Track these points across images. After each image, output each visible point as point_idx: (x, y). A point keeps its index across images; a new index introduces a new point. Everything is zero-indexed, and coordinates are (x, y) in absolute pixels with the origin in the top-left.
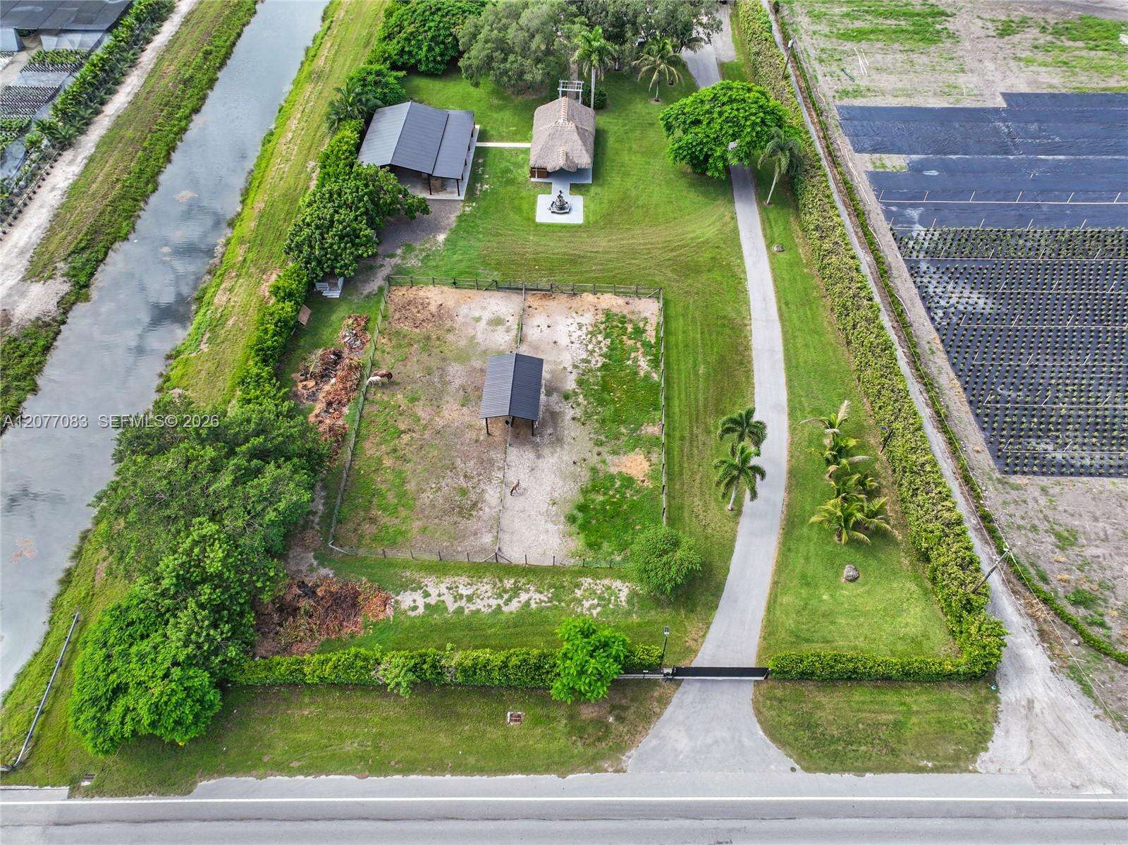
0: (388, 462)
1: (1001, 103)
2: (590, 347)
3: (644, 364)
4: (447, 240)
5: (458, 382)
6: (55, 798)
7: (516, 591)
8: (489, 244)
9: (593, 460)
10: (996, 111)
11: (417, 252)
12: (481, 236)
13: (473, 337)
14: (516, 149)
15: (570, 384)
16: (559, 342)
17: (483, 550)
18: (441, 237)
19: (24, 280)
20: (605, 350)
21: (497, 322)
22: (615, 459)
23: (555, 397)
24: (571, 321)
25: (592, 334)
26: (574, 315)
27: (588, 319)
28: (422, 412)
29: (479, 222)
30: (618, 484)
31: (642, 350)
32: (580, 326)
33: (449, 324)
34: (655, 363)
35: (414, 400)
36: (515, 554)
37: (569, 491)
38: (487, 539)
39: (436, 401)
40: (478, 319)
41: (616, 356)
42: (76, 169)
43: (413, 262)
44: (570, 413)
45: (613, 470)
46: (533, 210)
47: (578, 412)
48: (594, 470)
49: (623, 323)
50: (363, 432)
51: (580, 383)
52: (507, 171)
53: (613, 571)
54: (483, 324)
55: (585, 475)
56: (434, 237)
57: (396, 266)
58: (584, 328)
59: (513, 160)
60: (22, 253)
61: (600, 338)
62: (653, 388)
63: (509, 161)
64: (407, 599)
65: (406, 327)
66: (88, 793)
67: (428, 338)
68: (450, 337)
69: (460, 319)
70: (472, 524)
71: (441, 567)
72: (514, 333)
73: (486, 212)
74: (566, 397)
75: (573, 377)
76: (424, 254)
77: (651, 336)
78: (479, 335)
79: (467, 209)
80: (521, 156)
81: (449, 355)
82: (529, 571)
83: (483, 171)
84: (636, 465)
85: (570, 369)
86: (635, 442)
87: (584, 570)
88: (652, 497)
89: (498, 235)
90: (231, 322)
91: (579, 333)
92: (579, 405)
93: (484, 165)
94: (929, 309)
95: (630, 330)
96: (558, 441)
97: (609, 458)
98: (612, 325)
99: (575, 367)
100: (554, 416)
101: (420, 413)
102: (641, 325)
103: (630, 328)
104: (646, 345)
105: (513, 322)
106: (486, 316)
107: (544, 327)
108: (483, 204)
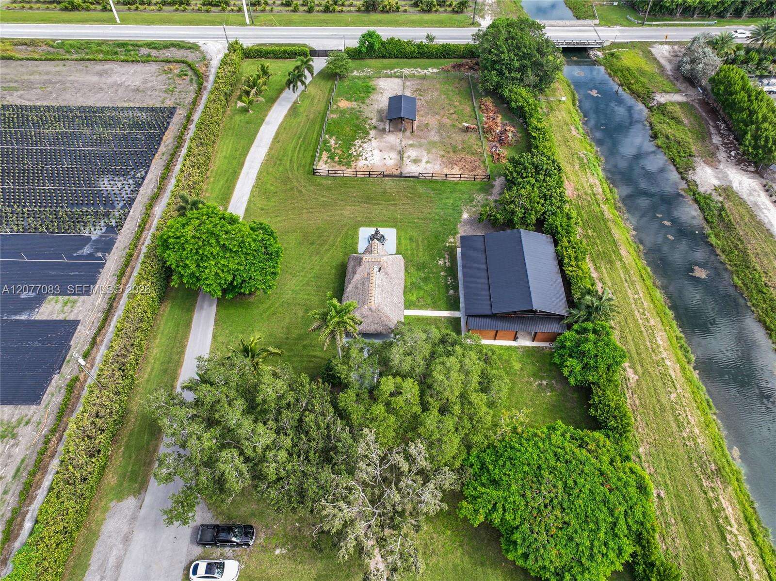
0: (457, 103)
2: (361, 149)
3: (332, 142)
4: (460, 214)
5: (433, 133)
7: (395, 73)
8: (429, 211)
9: (362, 106)
11: (479, 204)
12: (437, 217)
13: (429, 153)
14: (420, 308)
15: (372, 133)
16: (379, 152)
17: (409, 81)
18: (465, 216)
20: (353, 148)
21: (416, 161)
22: (353, 106)
23: (381, 127)
24: (372, 162)
25: (359, 155)
26: (369, 165)
27: (361, 163)
28: (446, 121)
29: (440, 229)
30: (353, 99)
31: (332, 148)
32: (366, 159)
33: (444, 159)
34: (326, 142)
36: (397, 80)
37: (374, 96)
38: (408, 83)
39: (442, 126)
40: (427, 162)
41: (347, 145)
43: (480, 197)
44: (374, 121)
45: (354, 103)
46: (399, 239)
47: (369, 122)
48: (363, 103)
49: (341, 161)
50: (473, 113)
51: (368, 133)
52: (426, 280)
53: (359, 78)
54: (424, 160)
55: (367, 101)
56: (471, 216)
57: (491, 194)
58: (364, 158)
59: (422, 293)
61: (355, 154)
62: (328, 132)
63: (426, 291)
64: (435, 70)
65: (469, 157)
67: (454, 152)
68: (442, 153)
69: (439, 162)
70: (416, 86)
71: (424, 77)
72: (405, 156)
73: (436, 237)
74: (375, 127)
75: (370, 136)
76: (474, 203)
77: (325, 156)
78: (425, 153)
79: (452, 240)
80: (414, 298)
81: (439, 144)
82: (390, 76)
83: (446, 280)
84: (343, 104)
85: (373, 139)
86: (342, 112)
87: (369, 77)
88: (338, 96)
89: (424, 219)
91: (367, 156)
92: (369, 125)
93: (447, 287)
94: (143, 178)
95: (337, 158)
96: (380, 112)
97: (356, 107)
98: (347, 160)
99: (370, 140)
100: (381, 120)
101: (448, 120)
102: (329, 160)
103: (337, 159)
104: (328, 150)
105: (406, 161)
106: (423, 164)
107: (387, 158)
108: (441, 245)
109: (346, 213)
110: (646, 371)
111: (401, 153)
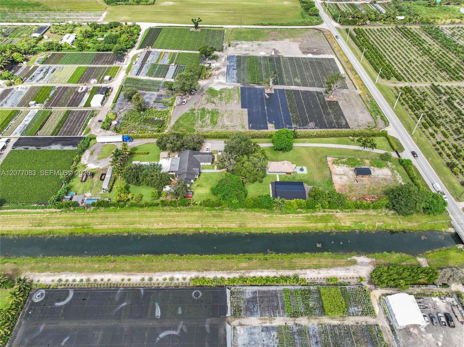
0: (381, 189)
1: (246, 110)
2: (343, 166)
3: (344, 160)
6: (451, 216)
7: (396, 173)
8: (317, 181)
10: (248, 111)
12: (315, 182)
13: (346, 181)
16: (343, 170)
17: (391, 177)
19: (357, 264)
21: (340, 178)
26: (334, 168)
27: (335, 166)
28: (368, 186)
29: (310, 182)
31: (341, 160)
33: (344, 185)
35: (365, 188)
36: (390, 174)
38: (389, 177)
39: (364, 185)
41: (343, 163)
42: (308, 271)
46: (303, 174)
48: (370, 165)
49: (334, 162)
52: (289, 179)
53: (387, 164)
54: (342, 180)
55: (372, 166)
58: (338, 167)
60: (348, 269)
61: (340, 165)
63: (285, 179)
65: (347, 191)
66: (448, 212)
67: (349, 187)
68: (347, 184)
69: (342, 183)
70: (387, 178)
71: (396, 181)
73: (306, 181)
75: (351, 168)
79: (306, 184)
80: (282, 176)
81: (352, 184)
82: (392, 172)
84: (367, 161)
86: (362, 161)
87: (388, 167)
88: (372, 160)
89: (313, 179)
90: (355, 220)
94: (316, 129)
95: (336, 161)
97: (367, 164)
99: (348, 168)
102: (334, 160)
104: (339, 159)
105: (340, 176)
107: (340, 172)
109: (312, 164)
110: (267, 219)
111: (344, 175)
